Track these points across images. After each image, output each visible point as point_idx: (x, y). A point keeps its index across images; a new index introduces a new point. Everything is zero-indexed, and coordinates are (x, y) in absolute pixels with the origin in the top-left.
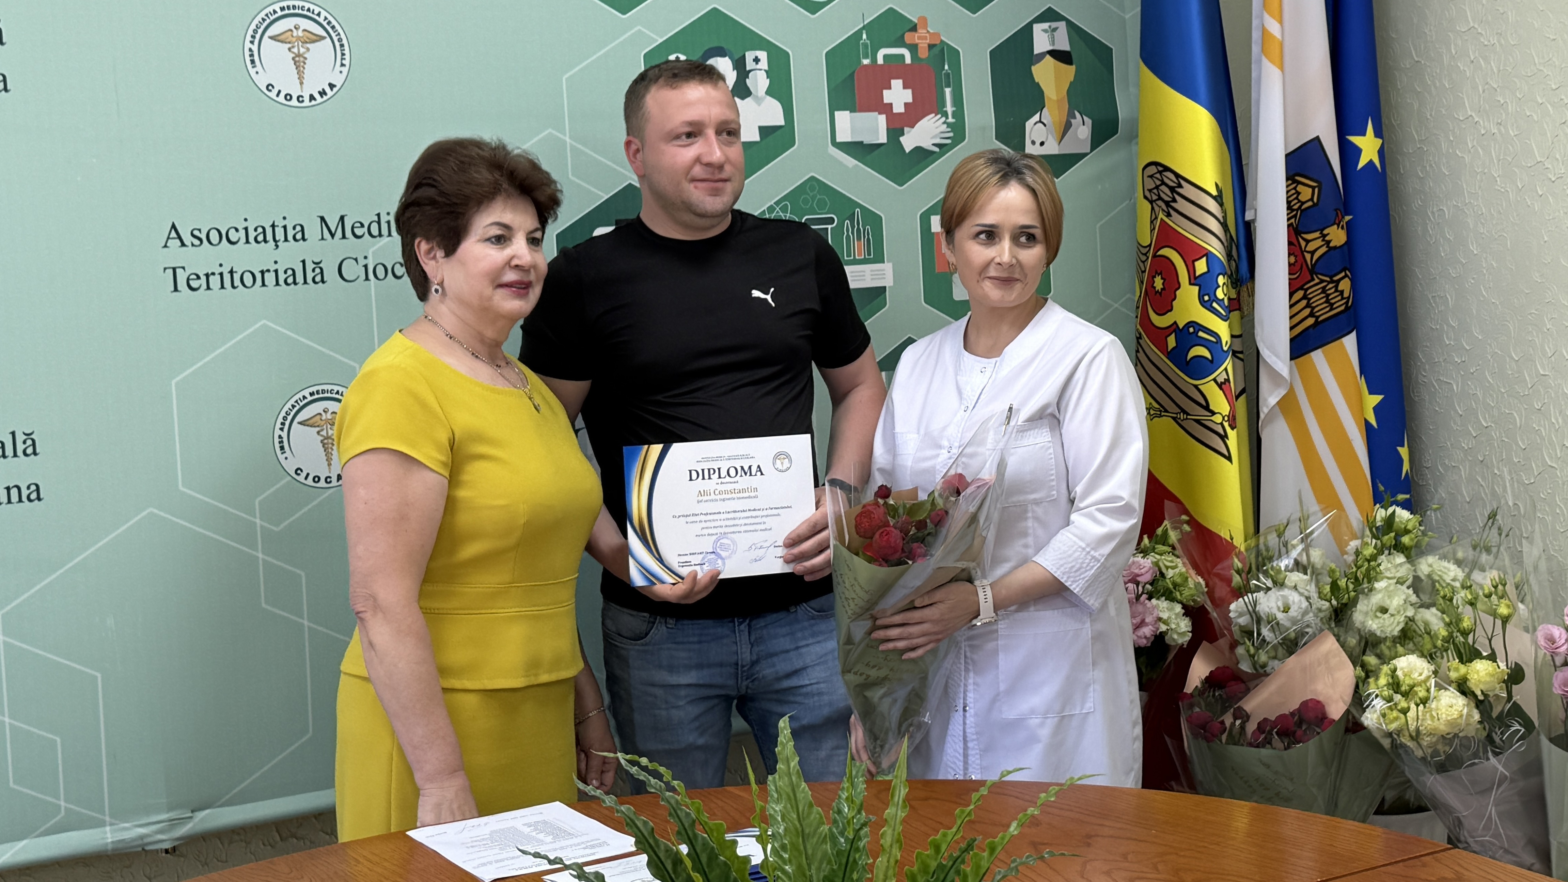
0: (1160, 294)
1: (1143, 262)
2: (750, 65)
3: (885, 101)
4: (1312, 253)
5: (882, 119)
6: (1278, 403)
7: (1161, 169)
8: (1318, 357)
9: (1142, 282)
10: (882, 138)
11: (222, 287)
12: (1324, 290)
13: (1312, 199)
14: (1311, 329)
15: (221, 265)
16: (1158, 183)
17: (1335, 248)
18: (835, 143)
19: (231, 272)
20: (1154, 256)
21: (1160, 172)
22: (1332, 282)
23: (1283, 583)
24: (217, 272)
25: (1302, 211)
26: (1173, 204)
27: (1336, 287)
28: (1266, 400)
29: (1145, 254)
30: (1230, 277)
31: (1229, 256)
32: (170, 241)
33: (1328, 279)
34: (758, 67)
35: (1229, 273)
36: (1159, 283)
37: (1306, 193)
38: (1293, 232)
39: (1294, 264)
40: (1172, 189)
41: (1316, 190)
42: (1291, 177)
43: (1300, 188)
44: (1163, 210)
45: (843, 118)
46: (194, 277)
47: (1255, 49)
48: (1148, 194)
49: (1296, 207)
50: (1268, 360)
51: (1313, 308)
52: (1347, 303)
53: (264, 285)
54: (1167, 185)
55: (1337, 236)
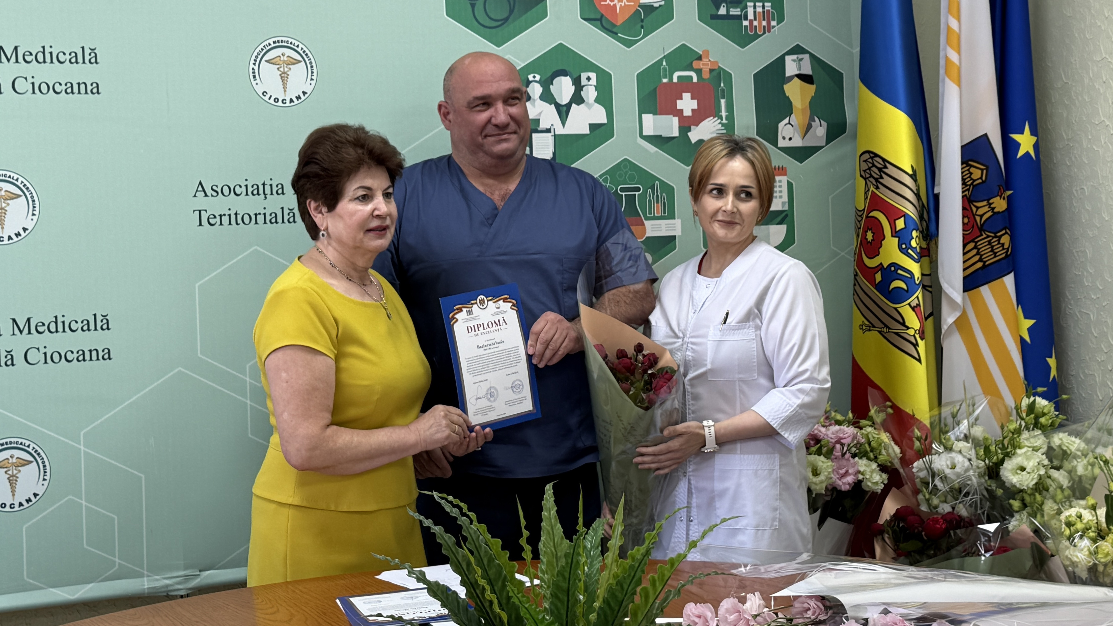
0: (871, 243)
1: (859, 221)
2: (584, 82)
3: (679, 107)
4: (981, 216)
5: (675, 120)
6: (954, 322)
7: (872, 155)
8: (985, 290)
9: (858, 236)
10: (676, 133)
11: (230, 224)
12: (990, 243)
13: (981, 178)
14: (980, 271)
15: (229, 209)
16: (870, 165)
17: (999, 213)
18: (642, 136)
19: (236, 214)
20: (867, 217)
21: (872, 158)
22: (996, 237)
23: (952, 448)
24: (227, 214)
25: (974, 186)
26: (881, 180)
27: (999, 240)
28: (946, 320)
29: (860, 216)
30: (922, 232)
31: (921, 217)
32: (198, 193)
33: (993, 235)
34: (590, 83)
35: (921, 229)
36: (870, 236)
37: (977, 174)
38: (966, 201)
39: (967, 224)
40: (880, 170)
41: (985, 171)
42: (965, 162)
43: (972, 170)
44: (873, 184)
45: (648, 119)
46: (213, 217)
47: (942, 71)
48: (863, 173)
49: (969, 183)
50: (947, 291)
51: (982, 256)
52: (1007, 252)
53: (256, 223)
54: (876, 167)
55: (1000, 204)
